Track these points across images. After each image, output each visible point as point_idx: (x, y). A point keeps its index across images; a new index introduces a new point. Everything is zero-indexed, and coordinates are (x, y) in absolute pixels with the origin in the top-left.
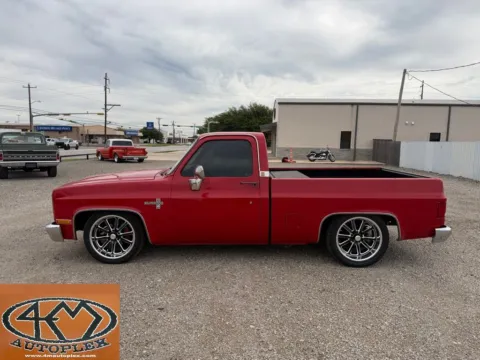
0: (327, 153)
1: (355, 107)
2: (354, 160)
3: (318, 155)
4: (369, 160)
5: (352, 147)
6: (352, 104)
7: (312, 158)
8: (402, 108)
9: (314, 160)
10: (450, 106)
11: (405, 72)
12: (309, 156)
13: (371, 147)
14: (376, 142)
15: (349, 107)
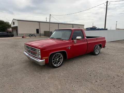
0: (34, 35)
1: (39, 23)
2: (40, 36)
3: (32, 35)
4: (44, 36)
5: (39, 33)
6: (38, 22)
7: (30, 36)
8: (50, 24)
9: (31, 37)
10: (58, 24)
11: (50, 15)
12: (29, 36)
13: (44, 33)
14: (45, 32)
15: (37, 23)
